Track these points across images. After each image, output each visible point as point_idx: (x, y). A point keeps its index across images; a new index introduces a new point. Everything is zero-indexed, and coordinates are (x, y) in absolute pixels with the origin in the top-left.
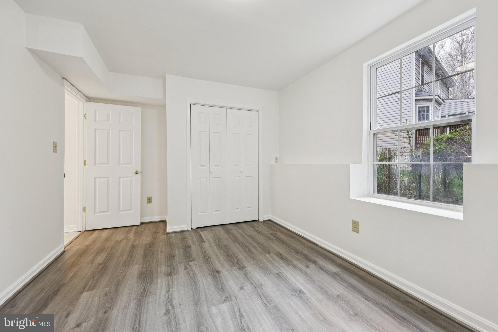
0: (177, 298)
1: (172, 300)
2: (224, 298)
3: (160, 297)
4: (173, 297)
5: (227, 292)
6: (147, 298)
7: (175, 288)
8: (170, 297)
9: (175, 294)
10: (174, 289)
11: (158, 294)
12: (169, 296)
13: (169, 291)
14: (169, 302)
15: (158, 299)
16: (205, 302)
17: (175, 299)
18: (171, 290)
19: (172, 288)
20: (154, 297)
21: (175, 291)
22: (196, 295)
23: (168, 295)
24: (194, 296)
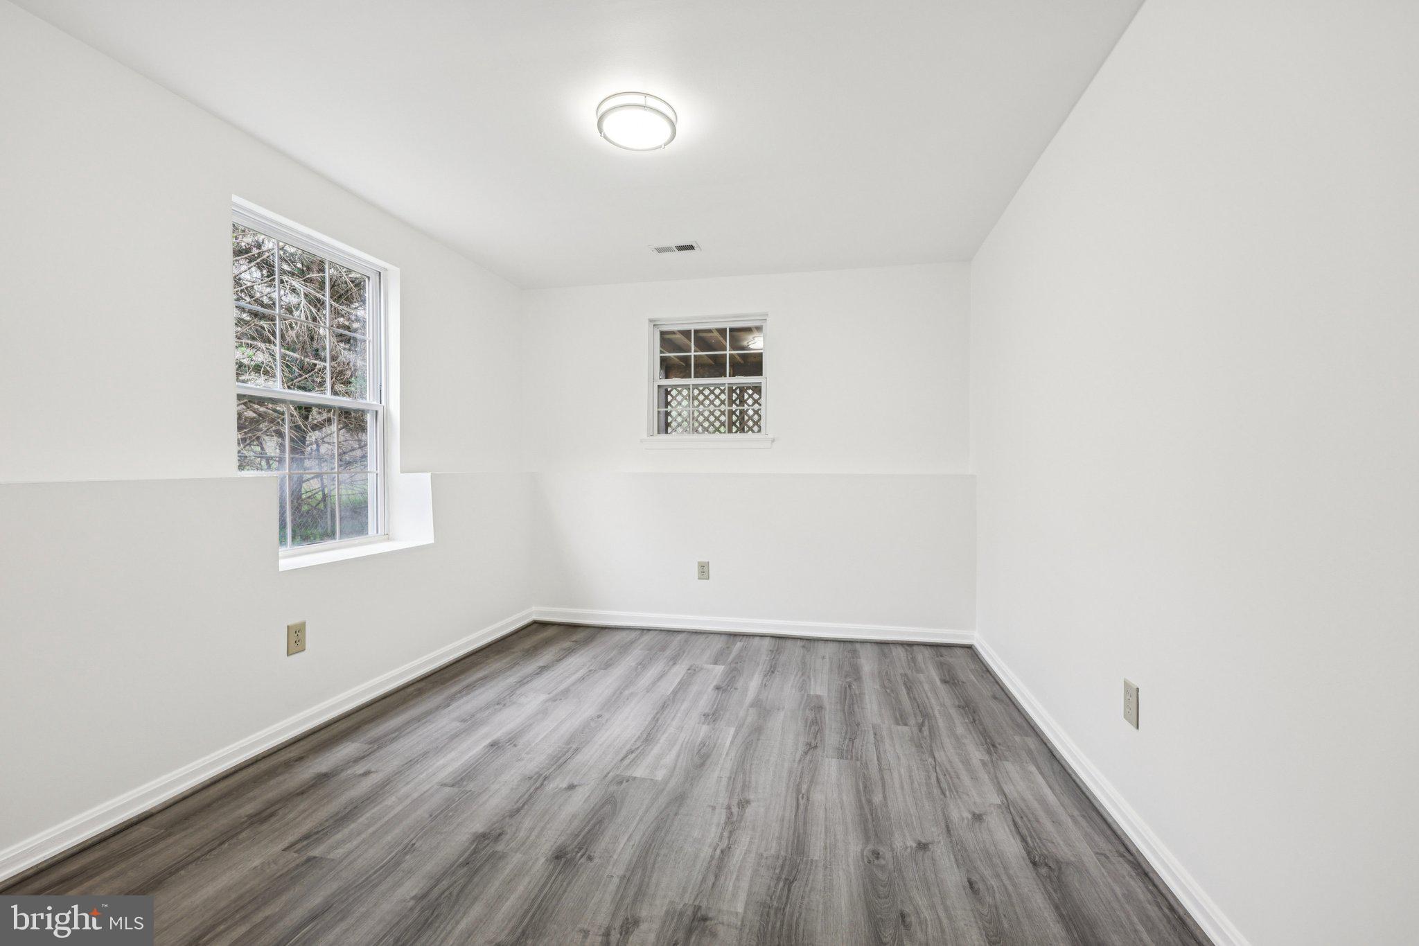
0: (712, 824)
1: (726, 823)
2: (625, 784)
3: (751, 842)
4: (720, 830)
5: (606, 792)
6: (783, 853)
7: (706, 852)
8: (726, 834)
9: (713, 833)
10: (711, 850)
11: (753, 855)
12: (729, 838)
13: (722, 852)
14: (732, 823)
15: (756, 841)
16: (665, 793)
17: (718, 825)
18: (718, 852)
19: (712, 857)
20: (765, 851)
21: (710, 846)
22: (669, 814)
23: (729, 841)
24: (676, 814)
